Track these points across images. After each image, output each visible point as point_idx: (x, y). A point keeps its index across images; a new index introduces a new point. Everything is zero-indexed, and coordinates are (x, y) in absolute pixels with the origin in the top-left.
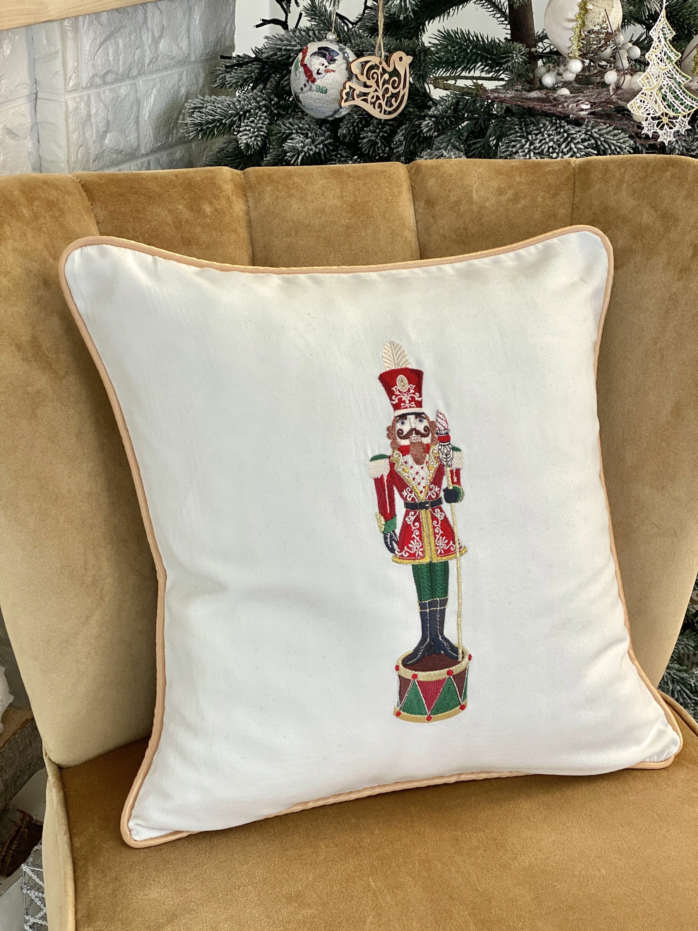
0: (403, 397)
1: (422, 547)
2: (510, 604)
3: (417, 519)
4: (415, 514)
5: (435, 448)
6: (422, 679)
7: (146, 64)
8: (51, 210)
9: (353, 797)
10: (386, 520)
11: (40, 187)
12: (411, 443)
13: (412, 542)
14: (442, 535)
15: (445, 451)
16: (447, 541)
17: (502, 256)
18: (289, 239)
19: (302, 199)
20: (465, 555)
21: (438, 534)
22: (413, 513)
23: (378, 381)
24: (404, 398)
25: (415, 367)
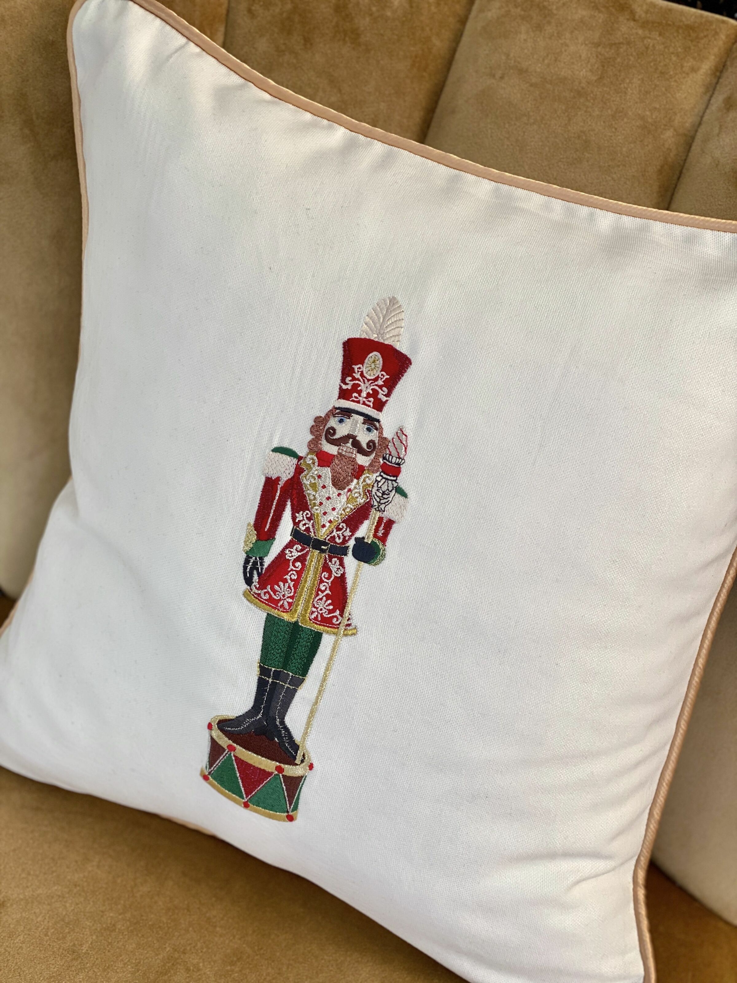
0: (362, 384)
1: (292, 597)
3: (302, 559)
4: (301, 550)
5: (370, 477)
6: (240, 755)
10: (259, 539)
12: (339, 453)
14: (328, 596)
15: (384, 488)
16: (331, 607)
20: (350, 638)
21: (323, 592)
22: (299, 547)
23: (342, 346)
24: (363, 387)
25: (404, 350)
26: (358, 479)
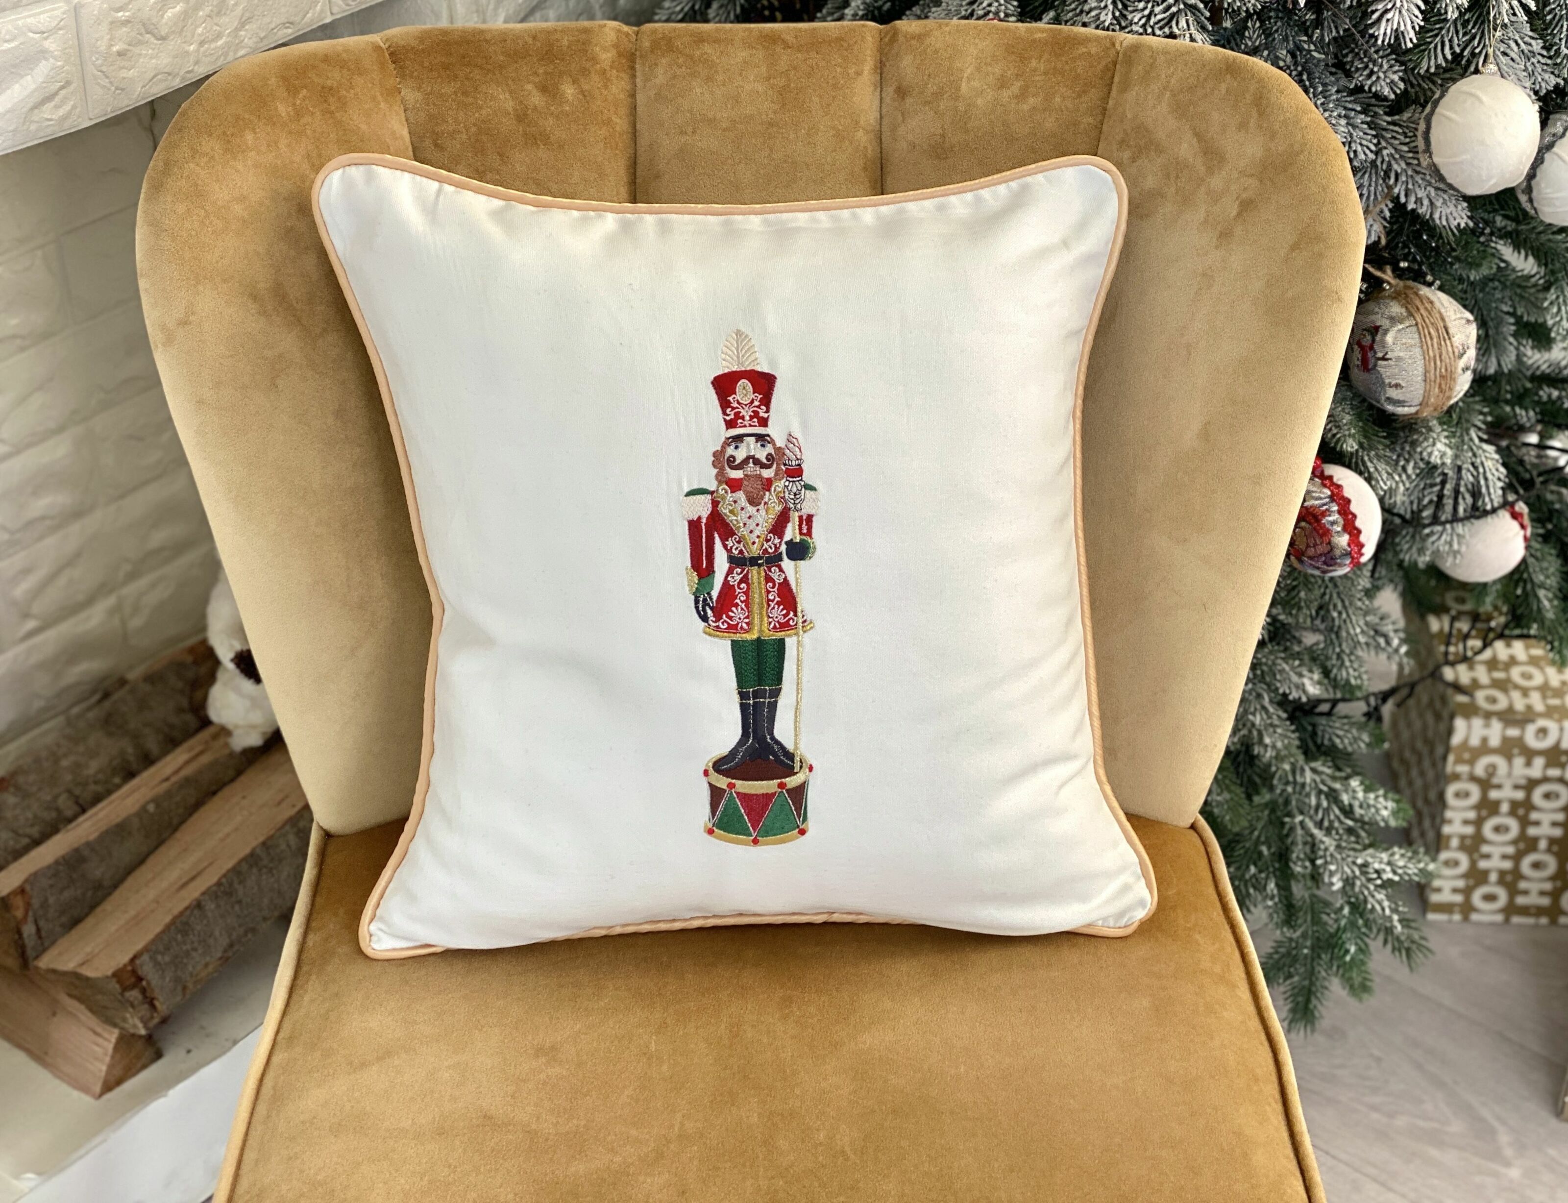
0: (742, 411)
1: (747, 617)
2: (874, 701)
3: (745, 580)
4: (741, 572)
5: (779, 485)
6: (741, 790)
8: (326, 101)
9: (678, 926)
10: (700, 577)
11: (314, 67)
12: (746, 475)
13: (734, 609)
14: (778, 604)
15: (794, 489)
16: (784, 612)
17: (953, 199)
18: (683, 139)
19: (709, 79)
21: (772, 601)
22: (739, 570)
23: (711, 386)
24: (743, 413)
25: (766, 369)
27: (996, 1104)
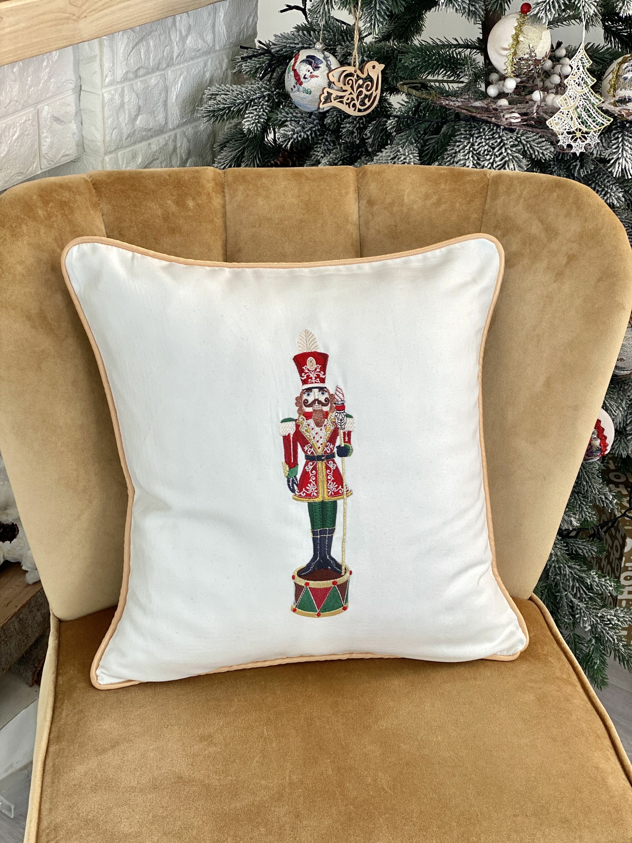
0: (310, 374)
1: (316, 489)
2: (385, 534)
3: (315, 468)
4: (313, 464)
5: (332, 415)
6: (312, 587)
7: (175, 57)
8: (63, 209)
10: (290, 467)
12: (314, 410)
13: (309, 485)
14: (333, 481)
15: (340, 417)
16: (336, 486)
17: (411, 257)
18: (254, 230)
19: (267, 197)
20: (351, 497)
21: (330, 480)
22: (311, 463)
23: (293, 361)
24: (311, 375)
25: (323, 351)
26: (327, 418)
27: (462, 757)
